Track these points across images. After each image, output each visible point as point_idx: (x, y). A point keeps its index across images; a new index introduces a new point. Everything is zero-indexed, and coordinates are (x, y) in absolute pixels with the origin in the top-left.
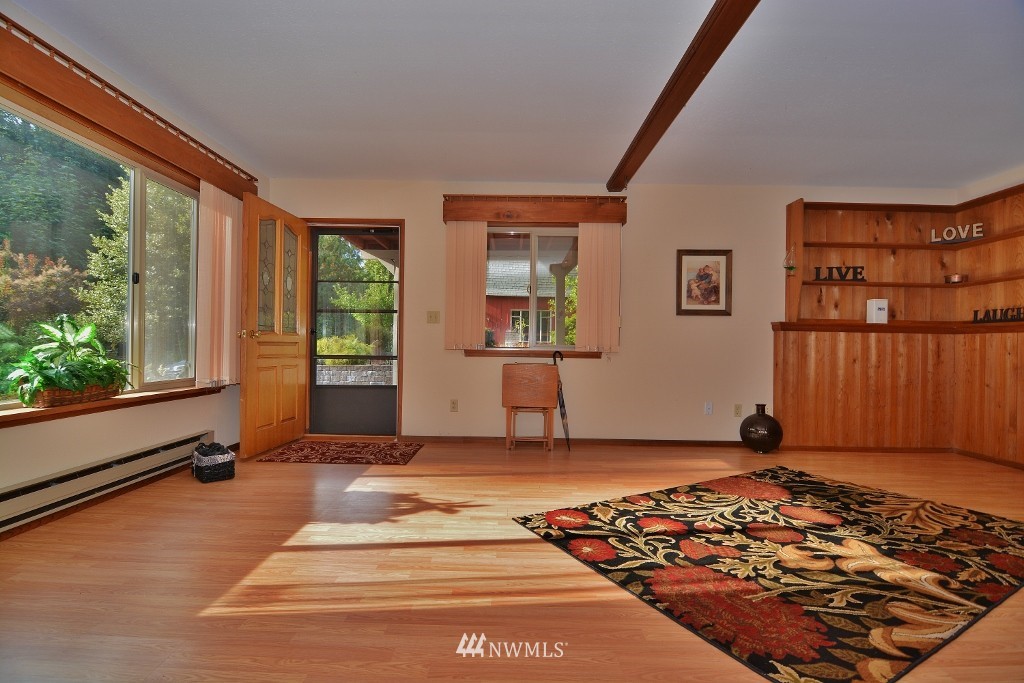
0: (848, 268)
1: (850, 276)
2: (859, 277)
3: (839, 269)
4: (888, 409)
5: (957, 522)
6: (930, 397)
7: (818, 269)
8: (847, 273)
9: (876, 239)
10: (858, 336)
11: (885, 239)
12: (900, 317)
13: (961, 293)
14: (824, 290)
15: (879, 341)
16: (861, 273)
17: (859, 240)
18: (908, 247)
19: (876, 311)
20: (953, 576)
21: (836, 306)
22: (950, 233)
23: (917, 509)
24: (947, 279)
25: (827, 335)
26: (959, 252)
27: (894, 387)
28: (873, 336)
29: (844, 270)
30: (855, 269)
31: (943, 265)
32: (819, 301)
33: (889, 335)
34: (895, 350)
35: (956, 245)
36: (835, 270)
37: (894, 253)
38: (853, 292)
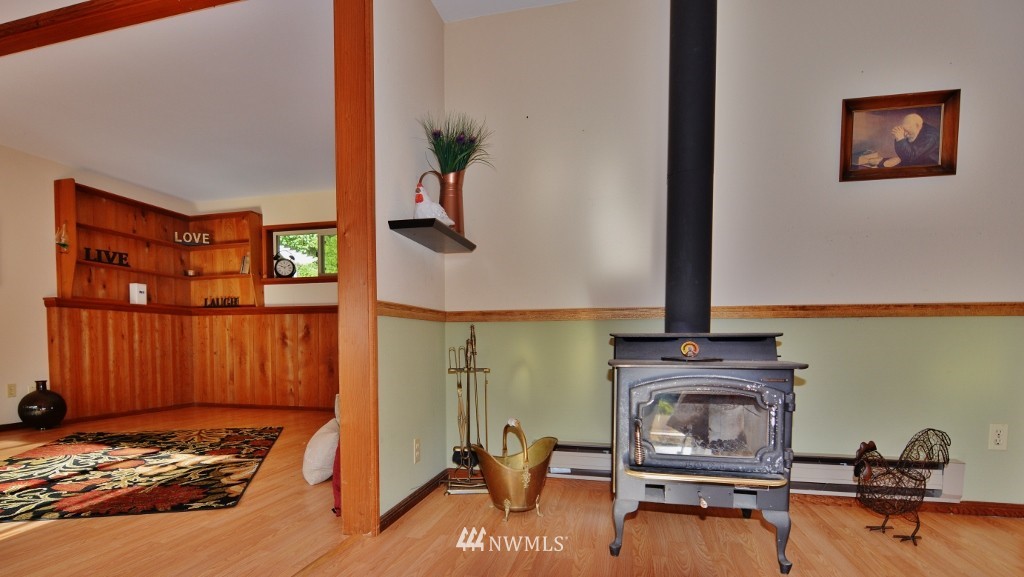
0: (115, 254)
1: (116, 260)
2: (124, 262)
3: (107, 253)
4: (150, 377)
5: (225, 435)
6: (178, 366)
7: (88, 250)
8: (114, 257)
9: (134, 231)
10: (125, 315)
11: (141, 233)
12: (155, 300)
13: (194, 285)
14: (93, 271)
15: (140, 319)
16: (125, 259)
17: (121, 229)
18: (159, 244)
19: (138, 294)
20: (240, 453)
21: (104, 287)
22: (188, 238)
23: (199, 434)
24: (186, 274)
25: (99, 313)
26: (192, 253)
27: (154, 358)
28: (136, 315)
29: (111, 255)
30: (121, 255)
31: (182, 261)
32: (89, 281)
33: (148, 315)
34: (152, 326)
35: (193, 246)
36: (103, 253)
37: (148, 246)
38: (118, 276)
